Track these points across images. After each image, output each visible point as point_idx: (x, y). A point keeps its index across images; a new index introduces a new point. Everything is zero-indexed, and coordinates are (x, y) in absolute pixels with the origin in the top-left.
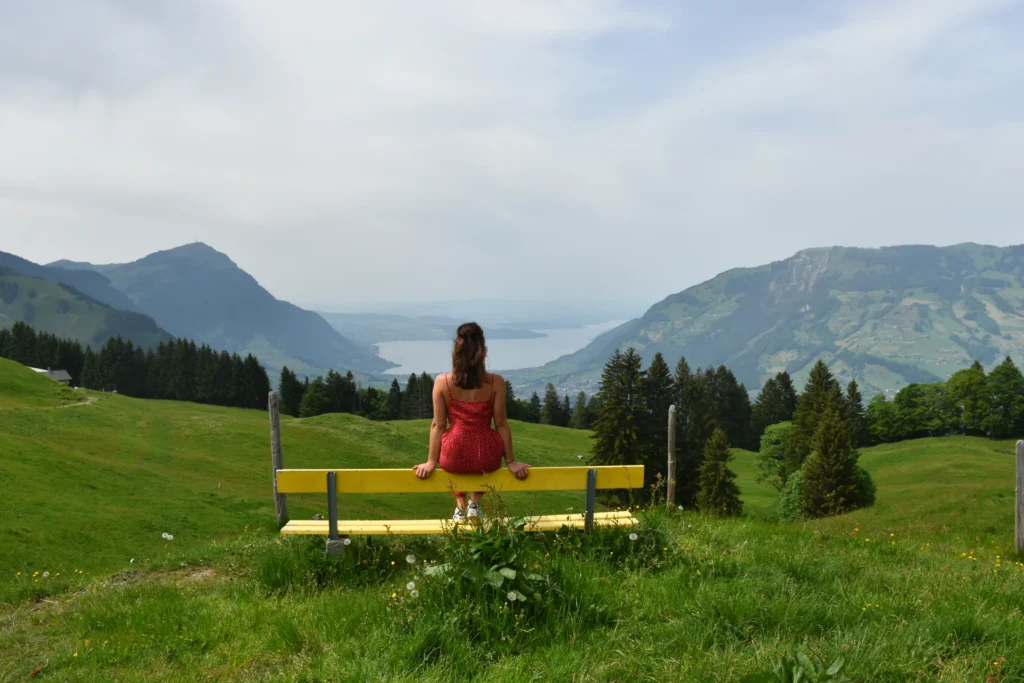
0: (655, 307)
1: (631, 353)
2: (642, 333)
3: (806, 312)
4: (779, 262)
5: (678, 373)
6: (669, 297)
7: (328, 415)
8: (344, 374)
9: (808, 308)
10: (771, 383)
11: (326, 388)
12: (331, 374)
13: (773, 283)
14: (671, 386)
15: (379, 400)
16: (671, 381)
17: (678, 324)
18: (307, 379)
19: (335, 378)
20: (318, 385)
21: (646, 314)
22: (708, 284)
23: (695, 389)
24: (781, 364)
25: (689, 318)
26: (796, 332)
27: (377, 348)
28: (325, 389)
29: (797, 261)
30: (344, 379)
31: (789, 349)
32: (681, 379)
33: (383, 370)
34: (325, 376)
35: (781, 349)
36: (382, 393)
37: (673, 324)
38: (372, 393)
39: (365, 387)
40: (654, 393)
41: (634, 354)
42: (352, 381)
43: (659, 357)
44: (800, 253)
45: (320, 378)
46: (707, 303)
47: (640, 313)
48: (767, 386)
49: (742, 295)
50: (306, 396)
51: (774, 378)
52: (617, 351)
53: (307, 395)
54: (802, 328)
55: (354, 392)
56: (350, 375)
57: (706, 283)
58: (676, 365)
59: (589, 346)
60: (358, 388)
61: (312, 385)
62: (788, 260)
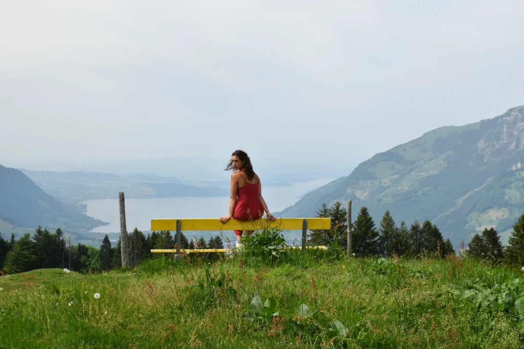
0: (361, 165)
1: (338, 208)
2: (349, 190)
3: (517, 170)
4: (488, 120)
5: (383, 227)
6: (377, 155)
7: (39, 270)
8: (53, 232)
9: (519, 165)
10: (477, 239)
11: (35, 246)
12: (39, 232)
13: (482, 141)
14: (376, 239)
15: (89, 257)
16: (377, 234)
17: (386, 182)
18: (13, 236)
19: (43, 235)
20: (25, 243)
21: (353, 172)
22: (415, 143)
23: (399, 242)
24: (491, 222)
25: (396, 176)
26: (507, 191)
27: (84, 207)
28: (33, 247)
29: (508, 118)
30: (53, 236)
31: (500, 207)
32: (386, 232)
33: (91, 229)
34: (33, 233)
35: (491, 207)
36: (93, 249)
37: (380, 182)
38: (83, 250)
39: (75, 244)
40: (360, 246)
41: (341, 208)
42: (61, 238)
43: (364, 211)
44: (511, 110)
45: (27, 236)
46: (414, 162)
47: (347, 172)
48: (473, 241)
49: (450, 153)
50: (11, 255)
51: (481, 234)
52: (324, 205)
53: (13, 253)
54: (513, 185)
55: (63, 248)
56: (59, 232)
57: (413, 141)
58: (381, 219)
59: (296, 204)
60: (67, 245)
61: (19, 243)
62: (497, 118)
